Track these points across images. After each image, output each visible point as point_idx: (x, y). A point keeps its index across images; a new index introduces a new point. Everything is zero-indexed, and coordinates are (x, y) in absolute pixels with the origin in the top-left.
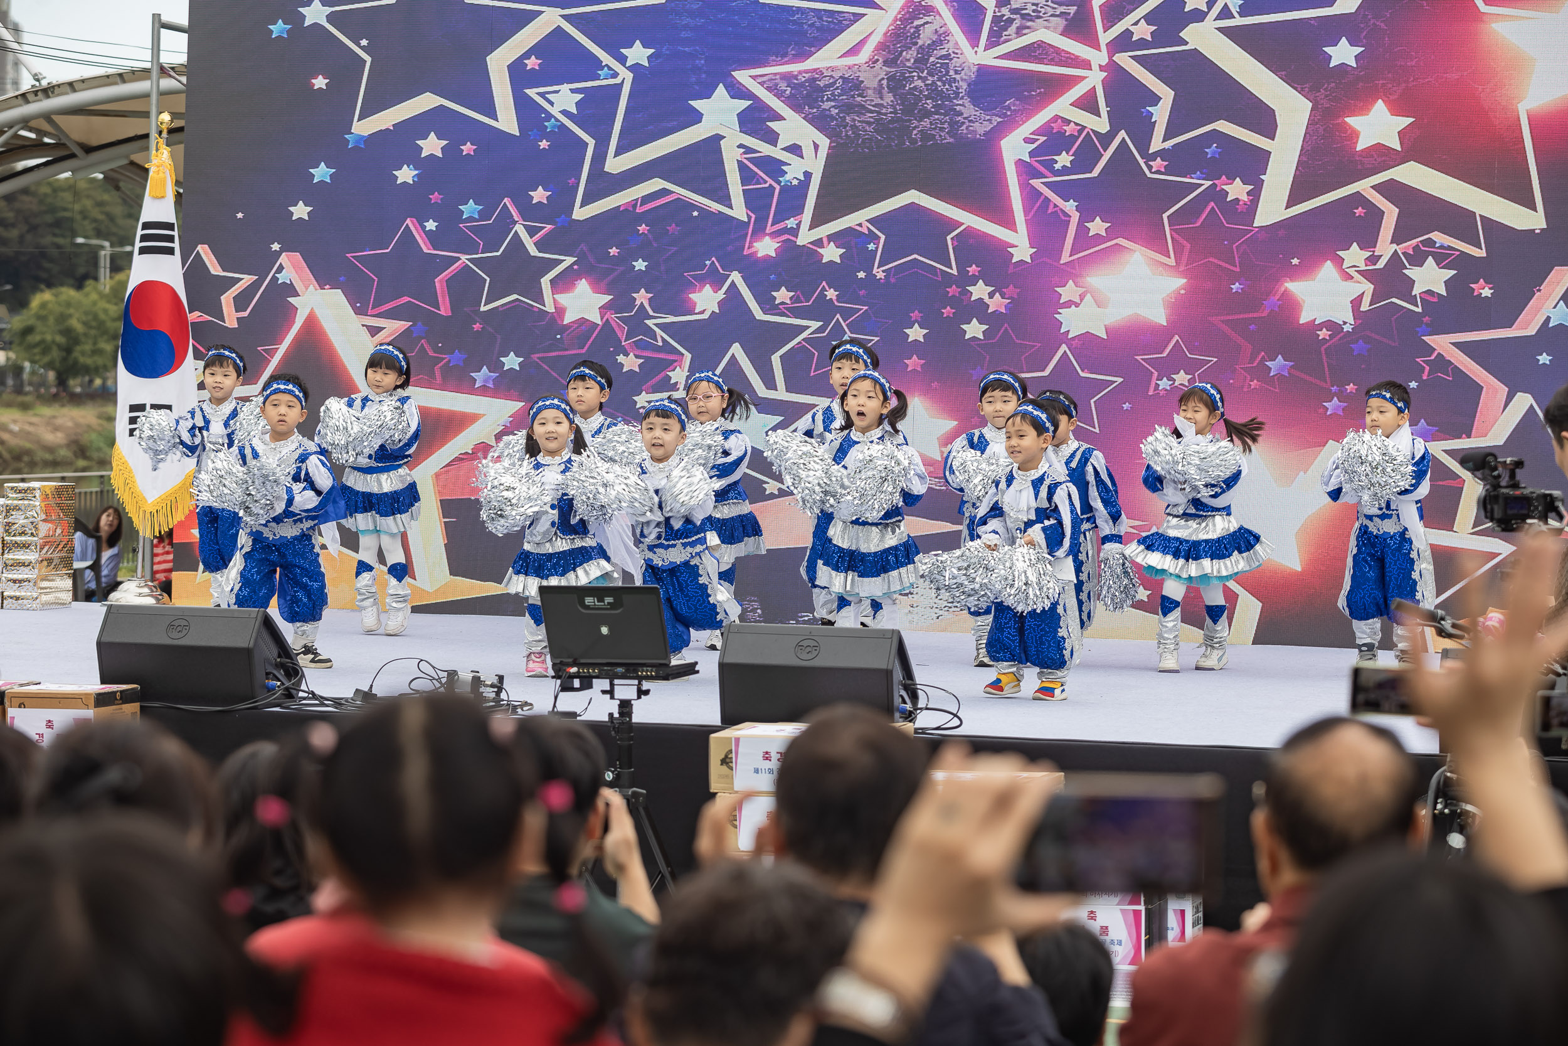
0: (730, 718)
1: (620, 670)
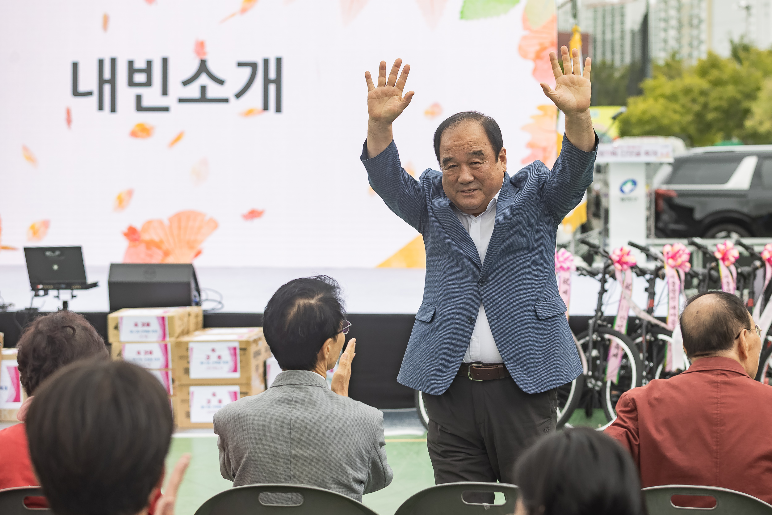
1: (63, 286)
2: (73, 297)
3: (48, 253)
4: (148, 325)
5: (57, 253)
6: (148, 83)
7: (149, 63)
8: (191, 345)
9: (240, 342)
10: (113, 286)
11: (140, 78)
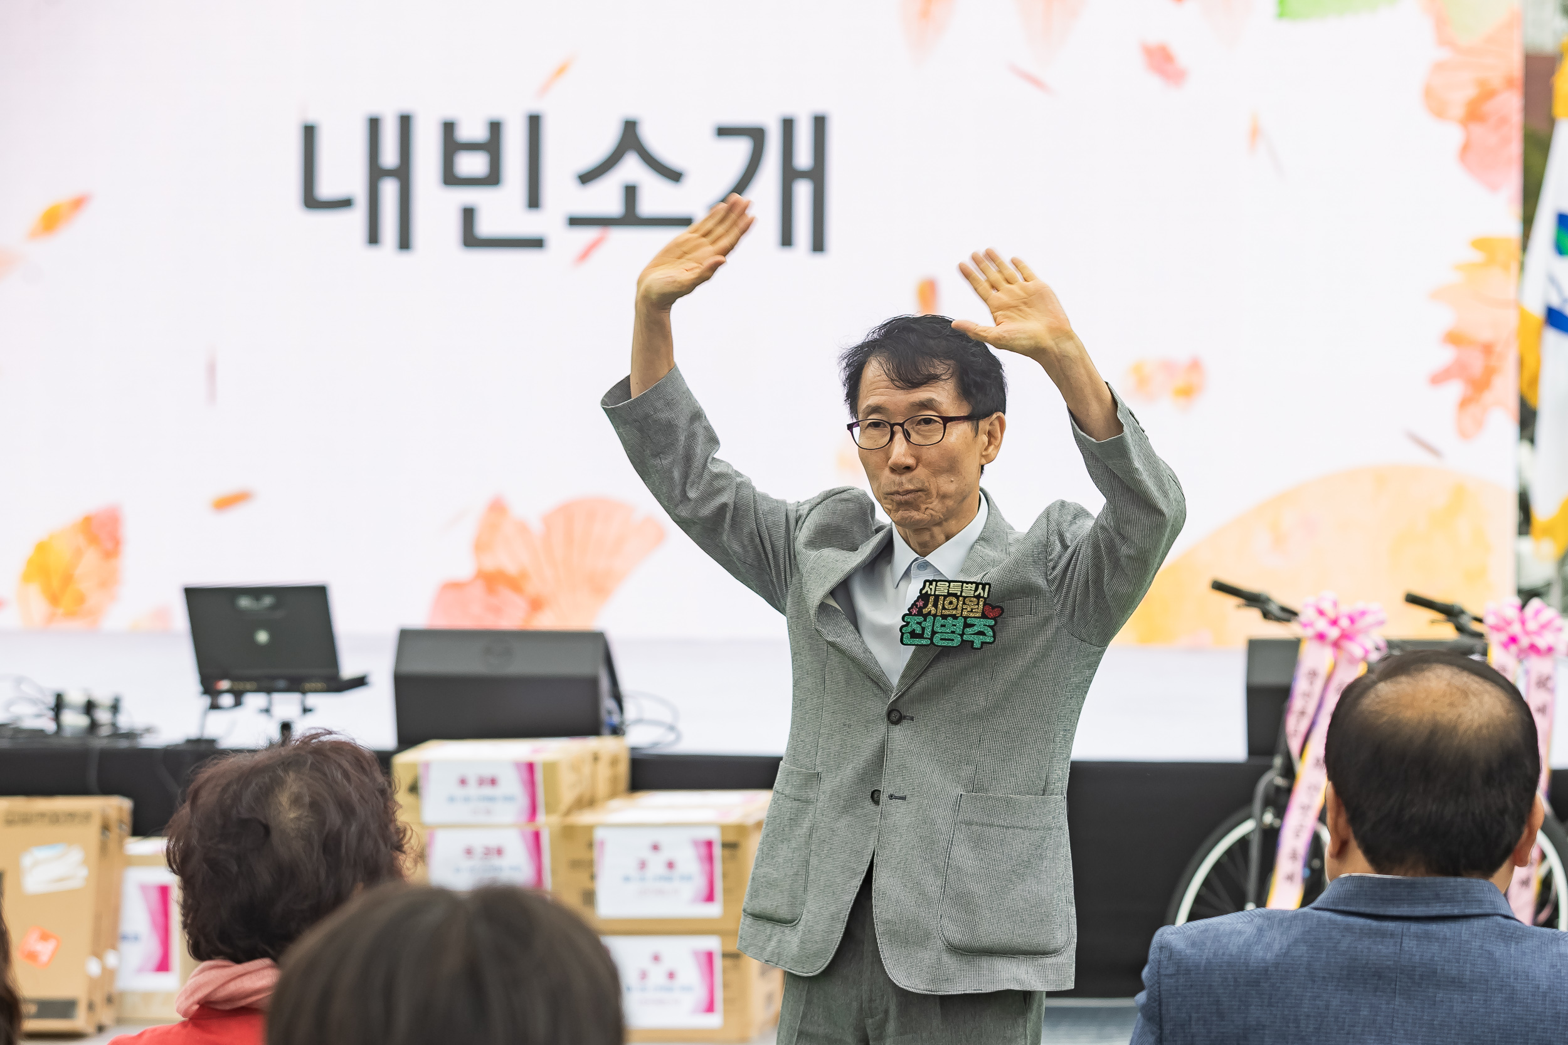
0: (408, 739)
1: (282, 684)
2: (306, 710)
3: (244, 602)
4: (493, 782)
5: (268, 601)
6: (493, 178)
7: (495, 128)
8: (599, 834)
9: (724, 828)
10: (403, 683)
11: (472, 164)
